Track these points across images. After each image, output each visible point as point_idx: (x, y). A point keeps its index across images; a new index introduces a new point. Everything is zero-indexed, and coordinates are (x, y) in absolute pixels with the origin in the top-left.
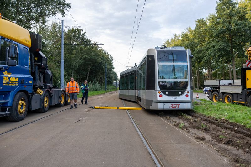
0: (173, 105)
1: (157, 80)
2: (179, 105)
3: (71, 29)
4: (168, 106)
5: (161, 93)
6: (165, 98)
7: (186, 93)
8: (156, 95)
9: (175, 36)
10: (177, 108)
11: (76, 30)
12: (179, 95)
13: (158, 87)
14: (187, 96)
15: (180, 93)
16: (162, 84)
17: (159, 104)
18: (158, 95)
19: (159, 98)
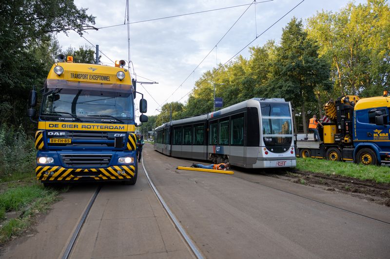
0: (279, 162)
1: (262, 136)
2: (285, 162)
3: (79, 50)
4: (274, 164)
5: (267, 150)
6: (271, 155)
7: (290, 149)
8: (260, 152)
9: (219, 65)
10: (283, 166)
11: (86, 51)
12: (284, 152)
13: (262, 144)
14: (292, 152)
15: (285, 149)
16: (267, 140)
17: (265, 161)
18: (264, 152)
19: (265, 156)
